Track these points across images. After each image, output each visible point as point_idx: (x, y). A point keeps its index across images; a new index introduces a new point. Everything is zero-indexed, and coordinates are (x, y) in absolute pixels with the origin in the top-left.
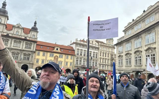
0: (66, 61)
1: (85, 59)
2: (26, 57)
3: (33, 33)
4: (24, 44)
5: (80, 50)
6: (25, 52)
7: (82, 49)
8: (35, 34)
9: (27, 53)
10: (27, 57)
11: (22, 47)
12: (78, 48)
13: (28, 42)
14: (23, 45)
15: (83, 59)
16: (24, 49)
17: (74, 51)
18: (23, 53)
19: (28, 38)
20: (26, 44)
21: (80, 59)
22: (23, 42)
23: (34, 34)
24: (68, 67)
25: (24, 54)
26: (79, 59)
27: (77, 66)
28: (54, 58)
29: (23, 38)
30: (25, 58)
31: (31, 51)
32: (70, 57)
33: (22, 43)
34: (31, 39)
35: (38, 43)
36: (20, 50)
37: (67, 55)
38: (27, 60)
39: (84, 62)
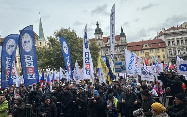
0: (158, 55)
1: (180, 48)
3: (122, 39)
4: (119, 49)
5: (171, 40)
7: (173, 38)
8: (124, 39)
9: (122, 56)
10: (123, 59)
11: (118, 52)
12: (167, 38)
13: (121, 47)
14: (118, 50)
15: (177, 48)
16: (119, 53)
17: (164, 42)
18: (120, 56)
19: (120, 44)
21: (173, 49)
22: (117, 48)
24: (161, 60)
25: (120, 57)
26: (172, 50)
27: (171, 57)
28: (145, 55)
29: (117, 44)
32: (161, 50)
33: (117, 49)
34: (122, 44)
35: (128, 46)
36: (117, 55)
37: (157, 50)
39: (179, 52)
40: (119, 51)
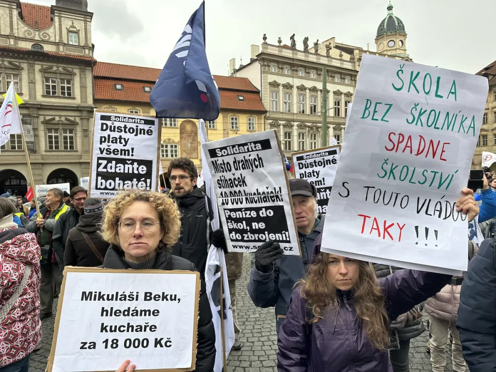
1: (306, 126)
2: (56, 137)
3: (67, 23)
4: (38, 77)
5: (281, 88)
6: (49, 115)
7: (289, 80)
8: (79, 25)
9: (57, 118)
10: (61, 135)
11: (32, 92)
12: (271, 78)
13: (55, 68)
14: (32, 82)
15: (296, 124)
16: (40, 99)
17: (257, 92)
18: (42, 119)
19: (48, 48)
20: (47, 75)
21: (284, 126)
22: (31, 66)
23: (73, 26)
25: (46, 122)
26: (281, 127)
29: (27, 46)
30: (57, 142)
31: (77, 109)
32: (243, 120)
33: (25, 75)
34: (62, 51)
35: (100, 72)
37: (230, 116)
38: (66, 147)
39: (301, 140)
40: (40, 89)
